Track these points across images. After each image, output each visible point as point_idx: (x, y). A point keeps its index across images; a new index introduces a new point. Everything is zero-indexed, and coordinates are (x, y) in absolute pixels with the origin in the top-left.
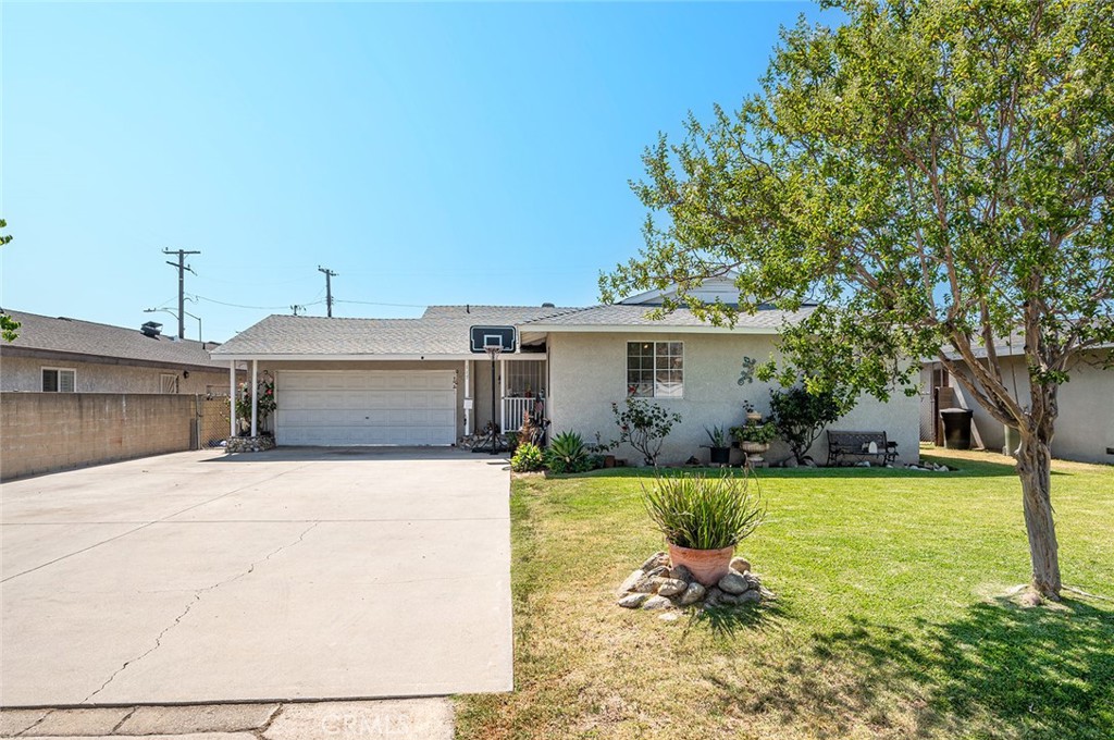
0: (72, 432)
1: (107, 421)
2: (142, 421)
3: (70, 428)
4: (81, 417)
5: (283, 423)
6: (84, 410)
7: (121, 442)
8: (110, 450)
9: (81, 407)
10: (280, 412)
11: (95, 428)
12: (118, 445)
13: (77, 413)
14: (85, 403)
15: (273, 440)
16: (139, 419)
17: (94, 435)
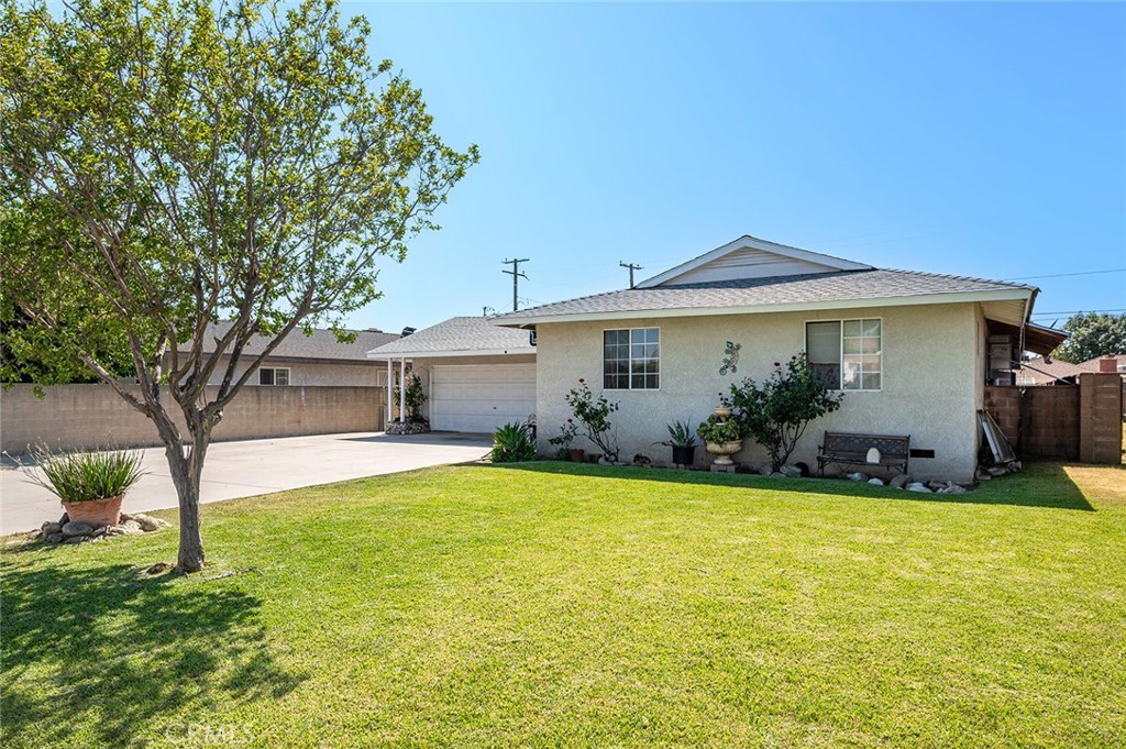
0: (250, 414)
1: (285, 406)
2: (322, 407)
3: (248, 410)
4: (259, 403)
5: (438, 411)
6: (262, 398)
7: (299, 422)
8: (287, 428)
9: (259, 396)
10: (436, 402)
11: (272, 410)
12: (296, 424)
13: (255, 400)
14: (263, 393)
15: (428, 426)
16: (319, 405)
17: (272, 416)
